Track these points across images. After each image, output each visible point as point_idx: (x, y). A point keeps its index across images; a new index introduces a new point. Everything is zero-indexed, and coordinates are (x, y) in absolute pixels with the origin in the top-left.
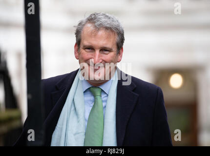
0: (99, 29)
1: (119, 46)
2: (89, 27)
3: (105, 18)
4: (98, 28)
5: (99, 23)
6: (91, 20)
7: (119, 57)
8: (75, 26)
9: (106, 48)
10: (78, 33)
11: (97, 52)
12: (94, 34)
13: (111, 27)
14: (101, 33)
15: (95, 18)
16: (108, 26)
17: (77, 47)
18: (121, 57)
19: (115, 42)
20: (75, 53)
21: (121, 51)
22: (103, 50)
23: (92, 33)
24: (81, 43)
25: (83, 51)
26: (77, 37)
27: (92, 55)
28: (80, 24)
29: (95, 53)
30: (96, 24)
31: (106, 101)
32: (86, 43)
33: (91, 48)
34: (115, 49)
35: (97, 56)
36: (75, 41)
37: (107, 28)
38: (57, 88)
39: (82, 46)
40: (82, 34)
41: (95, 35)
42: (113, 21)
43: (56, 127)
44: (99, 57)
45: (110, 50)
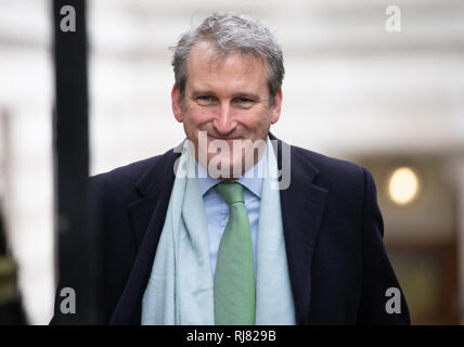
0: (226, 53)
1: (274, 89)
2: (204, 49)
3: (238, 26)
4: (224, 51)
5: (226, 39)
6: (208, 32)
7: (275, 111)
8: (170, 48)
9: (245, 95)
10: (179, 63)
11: (226, 105)
12: (216, 65)
13: (254, 46)
14: (233, 61)
15: (217, 27)
16: (247, 44)
17: (177, 94)
18: (279, 111)
19: (264, 81)
20: (174, 108)
21: (277, 98)
22: (240, 99)
23: (211, 62)
24: (187, 87)
25: (192, 104)
26: (176, 70)
27: (214, 112)
28: (182, 42)
29: (221, 109)
30: (220, 42)
31: (258, 210)
32: (199, 85)
33: (211, 98)
34: (264, 96)
35: (225, 115)
36: (174, 82)
37: (244, 50)
38: (139, 193)
39: (189, 93)
40: (188, 65)
41: (219, 68)
42: (256, 32)
43: (151, 280)
44: (230, 116)
45: (253, 100)
